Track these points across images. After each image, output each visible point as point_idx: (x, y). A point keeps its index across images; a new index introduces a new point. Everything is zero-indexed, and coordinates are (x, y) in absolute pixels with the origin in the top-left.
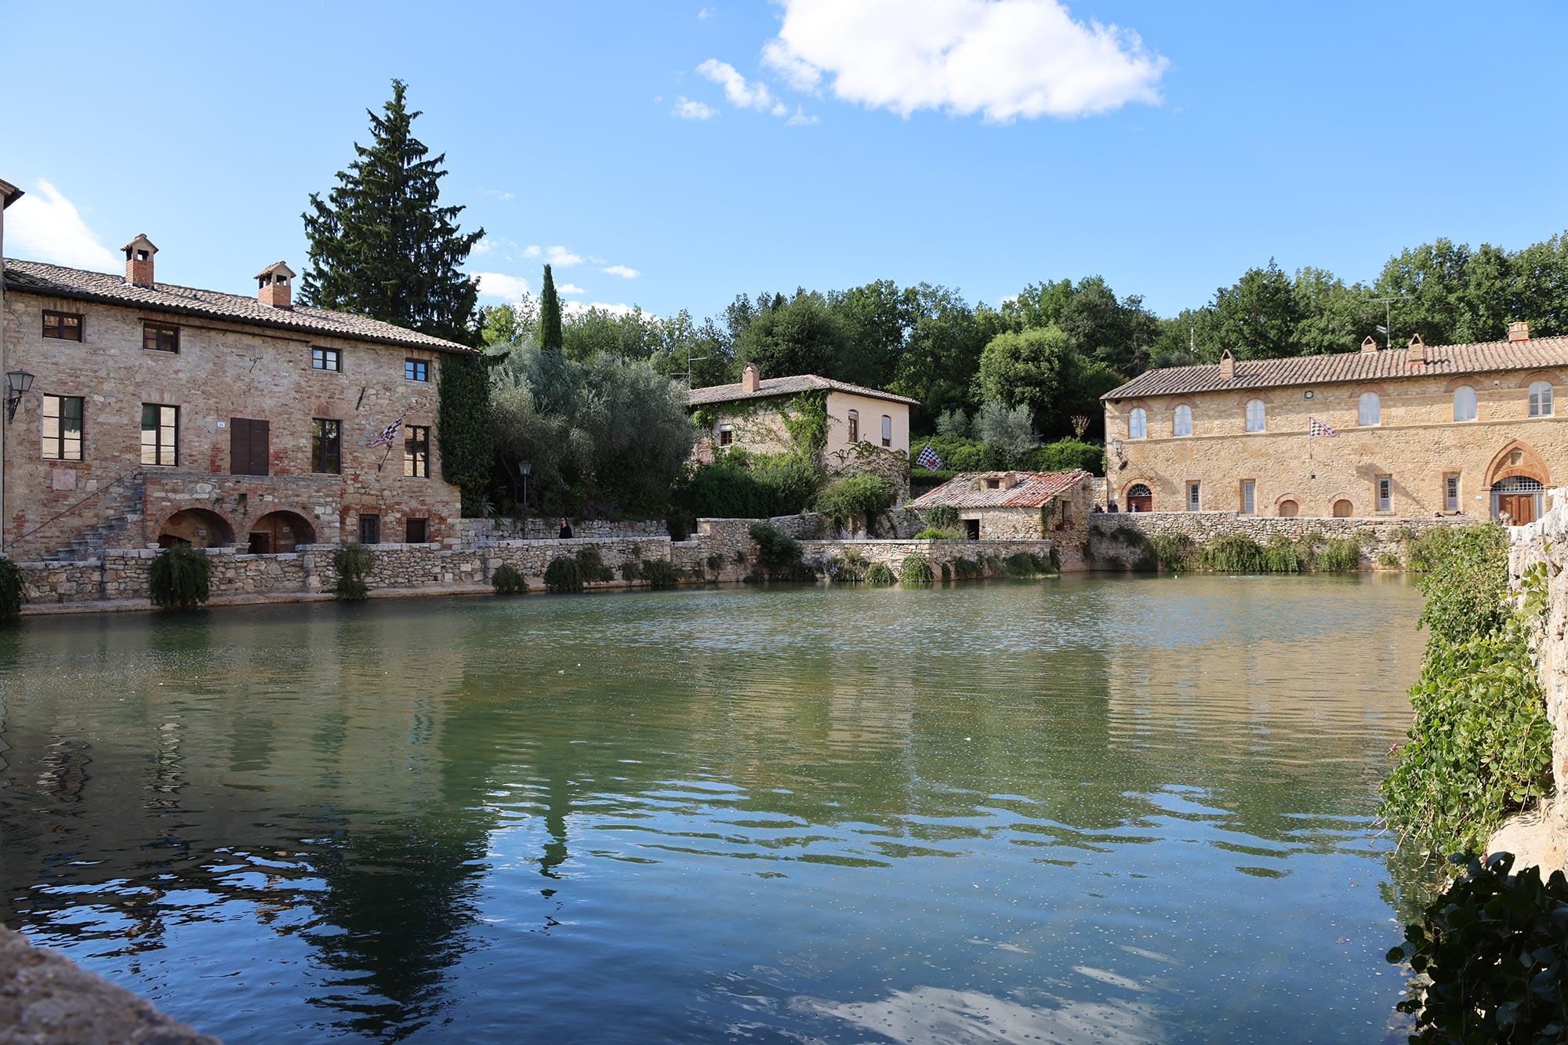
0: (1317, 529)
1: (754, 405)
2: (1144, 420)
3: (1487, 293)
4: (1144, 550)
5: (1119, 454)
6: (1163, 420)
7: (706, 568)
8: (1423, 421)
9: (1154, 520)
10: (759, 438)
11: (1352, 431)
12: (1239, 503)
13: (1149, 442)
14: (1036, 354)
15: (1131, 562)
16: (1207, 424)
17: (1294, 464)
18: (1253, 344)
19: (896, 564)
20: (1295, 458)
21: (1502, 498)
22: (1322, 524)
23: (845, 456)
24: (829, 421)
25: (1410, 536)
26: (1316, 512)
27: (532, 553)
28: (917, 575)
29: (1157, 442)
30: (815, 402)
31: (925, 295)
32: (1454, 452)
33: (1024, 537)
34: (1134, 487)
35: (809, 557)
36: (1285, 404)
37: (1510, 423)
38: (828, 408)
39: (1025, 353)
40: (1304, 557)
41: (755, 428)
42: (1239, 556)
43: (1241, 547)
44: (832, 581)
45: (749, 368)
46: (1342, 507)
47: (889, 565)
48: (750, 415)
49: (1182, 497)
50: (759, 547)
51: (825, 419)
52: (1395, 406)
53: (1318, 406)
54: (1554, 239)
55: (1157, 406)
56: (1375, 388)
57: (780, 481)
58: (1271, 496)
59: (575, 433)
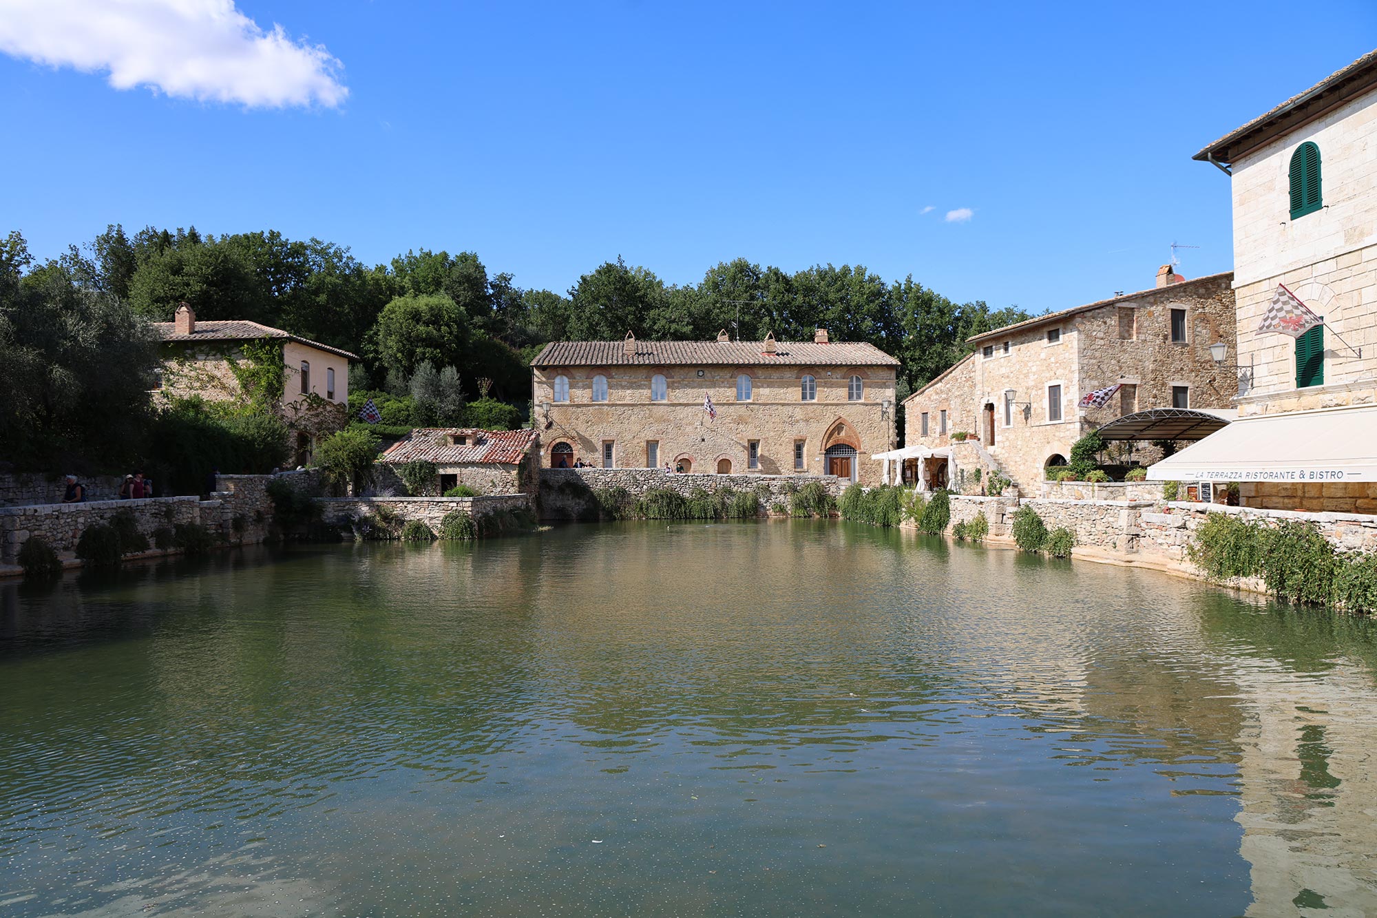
0: (727, 484)
1: (192, 349)
2: (567, 387)
3: (780, 303)
4: (588, 501)
5: (546, 416)
6: (584, 387)
7: (231, 531)
8: (781, 399)
9: (597, 475)
10: (199, 384)
11: (732, 404)
12: (645, 460)
13: (571, 406)
14: (436, 317)
15: (576, 512)
16: (621, 392)
17: (689, 429)
18: (612, 325)
19: (434, 521)
20: (690, 424)
21: (831, 458)
22: (731, 480)
23: (299, 407)
24: (287, 371)
25: (794, 489)
26: (703, 468)
27: (62, 521)
28: (462, 532)
29: (578, 406)
30: (271, 351)
31: (316, 251)
32: (802, 424)
33: (502, 491)
34: (557, 444)
35: (331, 515)
36: (683, 380)
37: (837, 405)
38: (285, 357)
39: (425, 317)
40: (719, 507)
41: (193, 374)
42: (668, 506)
43: (670, 498)
44: (364, 539)
45: (184, 309)
46: (724, 465)
47: (427, 522)
48: (187, 359)
49: (599, 455)
50: (273, 505)
51: (282, 369)
52: (762, 387)
53: (708, 383)
54: (811, 270)
55: (578, 374)
56: (749, 371)
57: (253, 431)
58: (671, 455)
59: (58, 372)
